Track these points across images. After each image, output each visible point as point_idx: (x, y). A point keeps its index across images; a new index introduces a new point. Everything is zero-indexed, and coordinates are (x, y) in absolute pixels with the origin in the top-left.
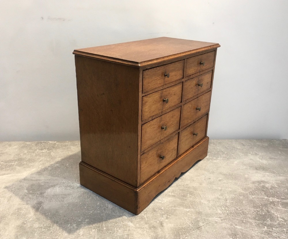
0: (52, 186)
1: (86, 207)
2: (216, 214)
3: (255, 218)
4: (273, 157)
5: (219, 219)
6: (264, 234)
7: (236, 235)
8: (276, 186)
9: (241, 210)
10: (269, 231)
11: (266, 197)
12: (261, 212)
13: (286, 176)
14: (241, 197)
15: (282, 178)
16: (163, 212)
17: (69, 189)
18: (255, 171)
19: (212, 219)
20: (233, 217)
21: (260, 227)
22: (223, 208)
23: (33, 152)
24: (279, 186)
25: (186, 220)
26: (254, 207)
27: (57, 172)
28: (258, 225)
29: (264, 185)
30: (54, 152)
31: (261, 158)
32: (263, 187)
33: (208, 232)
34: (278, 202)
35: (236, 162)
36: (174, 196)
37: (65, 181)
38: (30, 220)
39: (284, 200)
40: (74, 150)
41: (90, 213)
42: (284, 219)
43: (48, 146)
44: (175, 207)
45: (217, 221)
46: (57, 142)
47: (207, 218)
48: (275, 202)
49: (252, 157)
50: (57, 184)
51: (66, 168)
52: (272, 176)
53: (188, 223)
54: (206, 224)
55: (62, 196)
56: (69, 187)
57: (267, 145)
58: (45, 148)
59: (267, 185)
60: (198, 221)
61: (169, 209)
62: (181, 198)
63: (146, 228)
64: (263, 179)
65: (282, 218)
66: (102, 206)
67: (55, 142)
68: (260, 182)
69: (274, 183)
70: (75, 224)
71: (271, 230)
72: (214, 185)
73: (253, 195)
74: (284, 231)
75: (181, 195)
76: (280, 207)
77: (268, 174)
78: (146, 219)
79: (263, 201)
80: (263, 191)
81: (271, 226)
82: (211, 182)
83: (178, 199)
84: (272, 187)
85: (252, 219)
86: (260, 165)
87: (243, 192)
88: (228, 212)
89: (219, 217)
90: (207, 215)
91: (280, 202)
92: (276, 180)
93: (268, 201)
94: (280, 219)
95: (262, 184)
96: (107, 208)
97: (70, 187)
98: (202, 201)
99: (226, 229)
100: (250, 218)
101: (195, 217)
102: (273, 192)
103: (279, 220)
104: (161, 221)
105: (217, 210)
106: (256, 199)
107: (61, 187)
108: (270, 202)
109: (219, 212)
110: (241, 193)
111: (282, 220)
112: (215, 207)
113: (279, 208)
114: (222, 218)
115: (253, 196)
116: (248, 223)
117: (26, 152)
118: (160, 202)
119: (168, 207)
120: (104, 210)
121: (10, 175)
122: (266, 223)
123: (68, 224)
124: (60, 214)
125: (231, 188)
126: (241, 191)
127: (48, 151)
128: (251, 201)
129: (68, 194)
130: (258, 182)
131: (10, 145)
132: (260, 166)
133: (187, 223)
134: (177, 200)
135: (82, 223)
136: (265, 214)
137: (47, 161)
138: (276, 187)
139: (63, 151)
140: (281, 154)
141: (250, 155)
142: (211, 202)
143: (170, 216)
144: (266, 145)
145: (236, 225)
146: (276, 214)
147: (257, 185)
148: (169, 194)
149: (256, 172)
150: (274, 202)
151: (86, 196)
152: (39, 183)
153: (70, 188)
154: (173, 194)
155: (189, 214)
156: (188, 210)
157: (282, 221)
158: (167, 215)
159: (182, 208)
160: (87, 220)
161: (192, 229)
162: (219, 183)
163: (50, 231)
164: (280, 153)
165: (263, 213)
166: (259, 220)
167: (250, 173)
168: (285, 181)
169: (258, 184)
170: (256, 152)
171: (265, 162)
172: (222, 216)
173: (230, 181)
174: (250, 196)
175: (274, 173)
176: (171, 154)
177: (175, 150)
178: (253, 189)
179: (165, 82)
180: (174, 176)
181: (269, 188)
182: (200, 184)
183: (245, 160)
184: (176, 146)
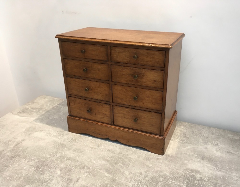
0: (40, 131)
1: (44, 151)
4: (232, 151)
8: (206, 179)
13: (227, 173)
14: (161, 179)
15: (220, 174)
16: (88, 171)
17: (48, 135)
22: (136, 183)
24: (209, 180)
25: (98, 182)
27: (52, 122)
31: (218, 149)
32: (193, 177)
35: (189, 147)
36: (108, 161)
37: (50, 130)
38: (9, 149)
41: (43, 156)
44: (101, 169)
49: (209, 146)
50: (44, 131)
52: (212, 169)
55: (39, 139)
59: (198, 176)
61: (95, 170)
62: (112, 164)
63: (65, 178)
64: (199, 169)
66: (55, 153)
68: (192, 171)
69: (206, 176)
70: (28, 160)
73: (174, 180)
75: (115, 162)
77: (209, 165)
78: (72, 172)
80: (188, 179)
82: (149, 158)
83: (109, 164)
84: (201, 179)
86: (211, 155)
90: (118, 184)
92: (211, 174)
95: (193, 173)
96: (56, 155)
98: (126, 172)
101: (107, 182)
102: (196, 183)
104: (81, 177)
105: (130, 183)
106: (173, 185)
107: (45, 133)
109: (130, 185)
112: (131, 180)
115: (173, 182)
117: (49, 104)
118: (94, 162)
119: (96, 168)
120: (53, 156)
121: (27, 117)
123: (25, 159)
124: (27, 151)
125: (160, 168)
126: (167, 174)
128: (167, 185)
129: (43, 139)
131: (44, 98)
133: (96, 185)
134: (107, 165)
135: (32, 161)
137: (54, 113)
138: (204, 181)
141: (210, 144)
142: (132, 174)
143: (90, 175)
144: (237, 139)
147: (188, 173)
148: (106, 158)
149: (199, 161)
151: (52, 143)
152: (36, 127)
154: (109, 159)
159: (104, 172)
160: (37, 160)
162: (155, 161)
163: (11, 160)
167: (192, 160)
168: (220, 177)
170: (218, 143)
171: (218, 154)
173: (166, 162)
174: (171, 180)
175: (217, 166)
176: (103, 117)
177: (108, 117)
178: (180, 175)
179: (85, 56)
180: (106, 135)
181: (196, 179)
182: (138, 158)
183: (200, 147)
184: (108, 113)
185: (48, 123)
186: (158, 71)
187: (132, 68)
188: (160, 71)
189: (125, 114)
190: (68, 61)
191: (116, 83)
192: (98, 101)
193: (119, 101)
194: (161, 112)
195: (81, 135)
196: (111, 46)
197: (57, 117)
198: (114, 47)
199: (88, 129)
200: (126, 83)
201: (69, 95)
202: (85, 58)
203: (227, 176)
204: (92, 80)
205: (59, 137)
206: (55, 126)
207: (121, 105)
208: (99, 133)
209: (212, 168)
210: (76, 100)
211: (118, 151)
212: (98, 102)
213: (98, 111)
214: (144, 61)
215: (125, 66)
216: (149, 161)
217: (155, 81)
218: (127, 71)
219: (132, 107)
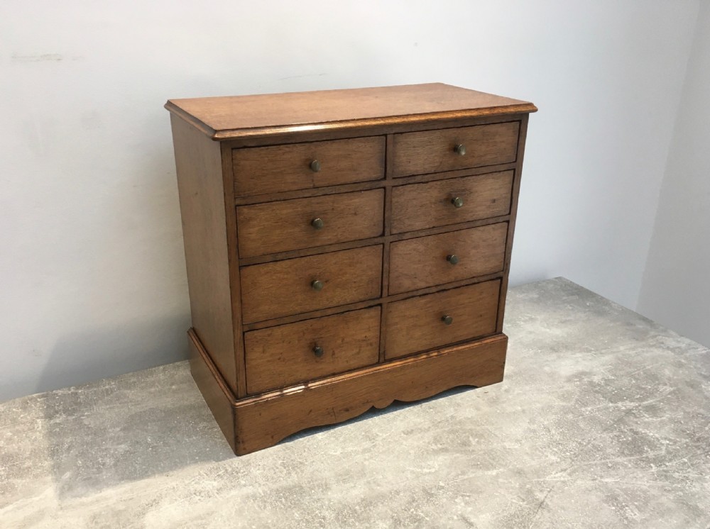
0: (149, 505)
2: (551, 464)
3: (623, 453)
4: (564, 318)
5: (564, 474)
6: (660, 480)
7: (616, 499)
8: (610, 376)
9: (588, 443)
10: (664, 471)
11: (611, 405)
12: (625, 437)
13: (614, 352)
14: (570, 417)
15: (608, 358)
16: (451, 493)
17: (199, 500)
18: (554, 356)
19: (552, 478)
20: (586, 463)
21: (642, 468)
22: (555, 449)
23: (29, 429)
24: (616, 375)
25: (504, 495)
26: (604, 431)
27: (137, 466)
28: (636, 464)
29: (589, 380)
30: (88, 416)
31: (546, 325)
32: (591, 383)
33: (563, 508)
34: (637, 407)
36: (445, 450)
37: (174, 484)
39: (642, 401)
40: (140, 399)
42: (670, 440)
43: (60, 404)
44: (463, 473)
45: (562, 479)
46: (77, 389)
47: (542, 480)
48: (633, 410)
49: (529, 327)
50: (161, 497)
51: (152, 451)
52: (590, 358)
53: (514, 501)
54: (549, 492)
55: (195, 522)
56: (195, 494)
57: (536, 296)
58: (57, 412)
59: (596, 379)
60: (530, 492)
61: (456, 482)
62: (461, 451)
64: (580, 368)
65: (666, 439)
67: (72, 390)
68: (580, 375)
69: (602, 371)
71: (665, 469)
72: (504, 405)
73: (585, 406)
74: (685, 463)
75: (458, 443)
76: (647, 418)
77: (580, 355)
78: (427, 519)
79: (610, 412)
80: (597, 392)
81: (659, 461)
82: (494, 399)
83: (458, 455)
84: (605, 380)
85: (619, 456)
87: (564, 404)
88: (568, 454)
89: (562, 470)
90: (537, 473)
91: (640, 408)
92: (603, 365)
93: (618, 410)
94: (663, 442)
95: (585, 380)
97: (198, 494)
98: (507, 445)
99: (590, 491)
100: (613, 455)
101: (518, 484)
102: (613, 390)
103: (663, 444)
104: (460, 512)
105: (547, 456)
106: (597, 413)
107: (176, 500)
108: (624, 411)
109: (554, 458)
110: (564, 406)
111: (668, 442)
112: (540, 451)
113: (647, 420)
114: (568, 471)
115: (589, 409)
116: (618, 466)
117: (10, 434)
118: (428, 471)
119: (450, 477)
122: (647, 457)
126: (561, 404)
127: (71, 418)
128: (591, 419)
129: (209, 514)
130: (575, 376)
132: (555, 341)
133: (512, 502)
134: (458, 457)
136: (634, 439)
137: (87, 444)
138: (613, 380)
139: (113, 408)
140: (572, 309)
141: (522, 323)
142: (523, 442)
143: (469, 496)
145: (601, 477)
146: (652, 434)
147: (578, 383)
148: (432, 449)
149: (559, 357)
150: (630, 410)
151: (255, 506)
152: (107, 506)
153: (199, 497)
154: (439, 446)
155: (501, 480)
156: (494, 473)
157: (668, 444)
158: (462, 496)
159: (480, 473)
161: (532, 513)
162: (510, 397)
164: (570, 308)
165: (630, 439)
166: (631, 455)
167: (547, 361)
168: (619, 363)
169: (579, 381)
170: (529, 315)
171: (557, 332)
172: (564, 466)
173: (528, 388)
174: (582, 409)
175: (588, 351)
176: (356, 351)
177: (371, 344)
178: (578, 394)
179: (313, 181)
180: (368, 402)
181: (602, 384)
182: (478, 409)
183: (521, 336)
184: (372, 335)
185: (131, 476)
186: (501, 173)
187: (444, 182)
188: (506, 172)
189: (417, 316)
190: (253, 211)
191: (401, 237)
192: (345, 311)
193: (407, 284)
194: (501, 274)
195: (288, 444)
196: (394, 134)
197: (123, 446)
198: (404, 134)
199: (311, 411)
200: (427, 227)
201: (246, 328)
202: (315, 188)
203: (620, 355)
204: (333, 248)
205: (243, 482)
206: (171, 469)
207: (410, 294)
208: (345, 407)
209: (588, 356)
210: (269, 335)
211: (425, 421)
212: (343, 313)
213: (343, 340)
214: (474, 157)
215: (427, 182)
216: (504, 402)
217: (494, 201)
218: (432, 193)
219: (439, 288)
